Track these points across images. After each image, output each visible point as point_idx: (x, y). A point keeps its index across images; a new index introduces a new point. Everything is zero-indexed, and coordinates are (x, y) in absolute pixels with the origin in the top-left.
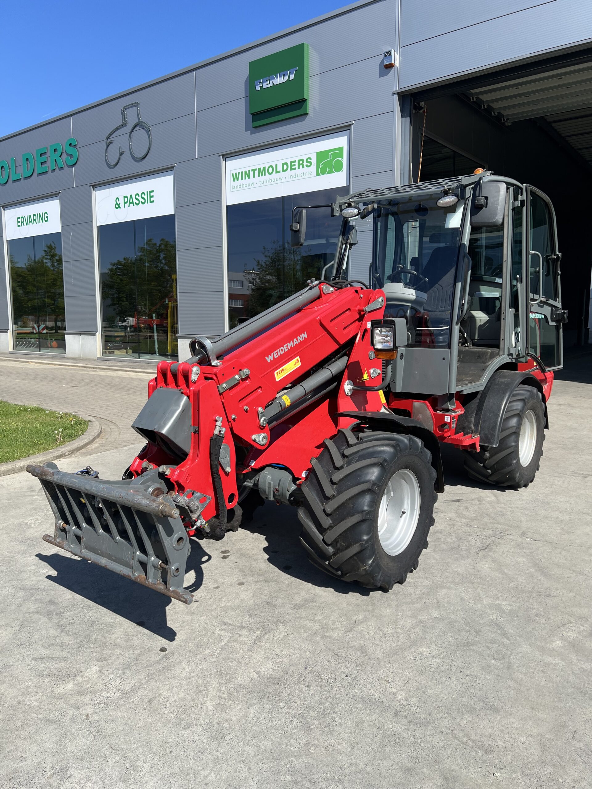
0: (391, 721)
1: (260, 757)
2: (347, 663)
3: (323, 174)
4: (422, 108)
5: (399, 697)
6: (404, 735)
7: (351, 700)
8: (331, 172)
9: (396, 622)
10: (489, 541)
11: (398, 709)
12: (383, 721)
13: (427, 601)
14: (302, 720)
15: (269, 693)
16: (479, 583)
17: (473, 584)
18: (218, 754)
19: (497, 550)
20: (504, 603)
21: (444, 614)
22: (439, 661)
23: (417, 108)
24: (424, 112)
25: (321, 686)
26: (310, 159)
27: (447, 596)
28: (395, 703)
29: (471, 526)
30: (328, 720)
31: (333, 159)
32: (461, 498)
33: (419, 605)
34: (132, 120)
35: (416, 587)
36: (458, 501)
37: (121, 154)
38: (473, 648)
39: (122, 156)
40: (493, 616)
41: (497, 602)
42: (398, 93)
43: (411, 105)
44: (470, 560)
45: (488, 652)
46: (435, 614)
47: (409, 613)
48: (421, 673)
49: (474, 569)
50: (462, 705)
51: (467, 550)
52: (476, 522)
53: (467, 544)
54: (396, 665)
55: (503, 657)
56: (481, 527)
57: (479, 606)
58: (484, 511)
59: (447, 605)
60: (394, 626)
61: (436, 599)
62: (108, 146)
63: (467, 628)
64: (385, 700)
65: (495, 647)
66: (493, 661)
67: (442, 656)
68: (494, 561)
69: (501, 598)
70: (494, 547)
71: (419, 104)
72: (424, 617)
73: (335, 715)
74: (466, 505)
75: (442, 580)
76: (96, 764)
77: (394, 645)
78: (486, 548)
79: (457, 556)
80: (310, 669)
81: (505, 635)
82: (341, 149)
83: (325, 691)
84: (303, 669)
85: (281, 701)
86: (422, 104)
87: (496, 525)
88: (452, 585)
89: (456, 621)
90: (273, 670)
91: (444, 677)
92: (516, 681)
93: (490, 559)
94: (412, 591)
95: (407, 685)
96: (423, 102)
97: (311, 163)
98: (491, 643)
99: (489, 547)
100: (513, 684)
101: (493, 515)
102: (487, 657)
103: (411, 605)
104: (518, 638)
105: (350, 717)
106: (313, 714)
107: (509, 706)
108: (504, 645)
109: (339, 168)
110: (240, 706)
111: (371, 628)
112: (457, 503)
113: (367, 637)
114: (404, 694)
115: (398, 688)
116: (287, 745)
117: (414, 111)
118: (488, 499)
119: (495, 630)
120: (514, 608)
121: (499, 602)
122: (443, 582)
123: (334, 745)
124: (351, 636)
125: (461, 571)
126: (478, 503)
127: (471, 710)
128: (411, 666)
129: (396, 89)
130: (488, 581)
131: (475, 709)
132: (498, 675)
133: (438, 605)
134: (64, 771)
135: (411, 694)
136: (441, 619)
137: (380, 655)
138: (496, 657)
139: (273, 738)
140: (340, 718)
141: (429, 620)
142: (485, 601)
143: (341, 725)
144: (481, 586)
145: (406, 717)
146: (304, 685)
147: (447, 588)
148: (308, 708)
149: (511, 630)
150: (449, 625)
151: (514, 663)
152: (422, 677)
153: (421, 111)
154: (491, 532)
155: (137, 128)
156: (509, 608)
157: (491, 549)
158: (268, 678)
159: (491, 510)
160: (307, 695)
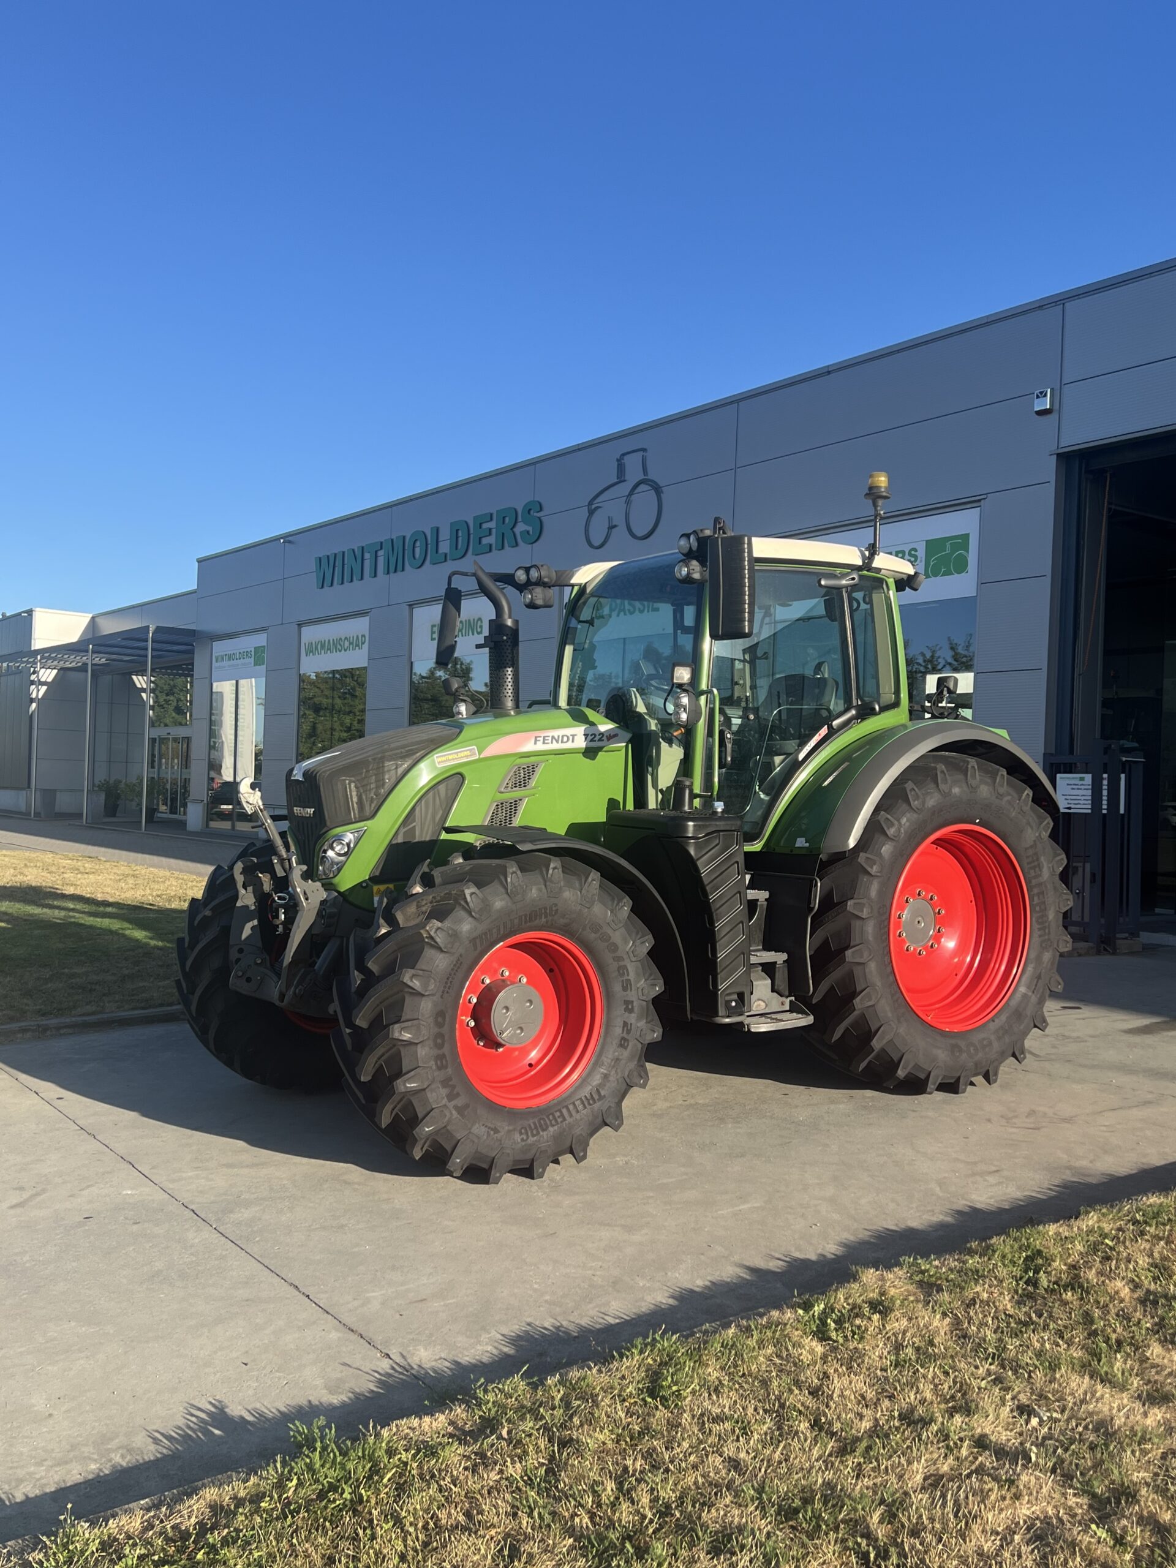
3: (935, 576)
8: (948, 573)
26: (916, 550)
31: (953, 551)
34: (634, 474)
37: (612, 527)
39: (614, 530)
42: (1058, 455)
43: (1080, 473)
62: (591, 513)
82: (966, 537)
97: (916, 557)
109: (961, 566)
129: (1054, 448)
155: (643, 487)
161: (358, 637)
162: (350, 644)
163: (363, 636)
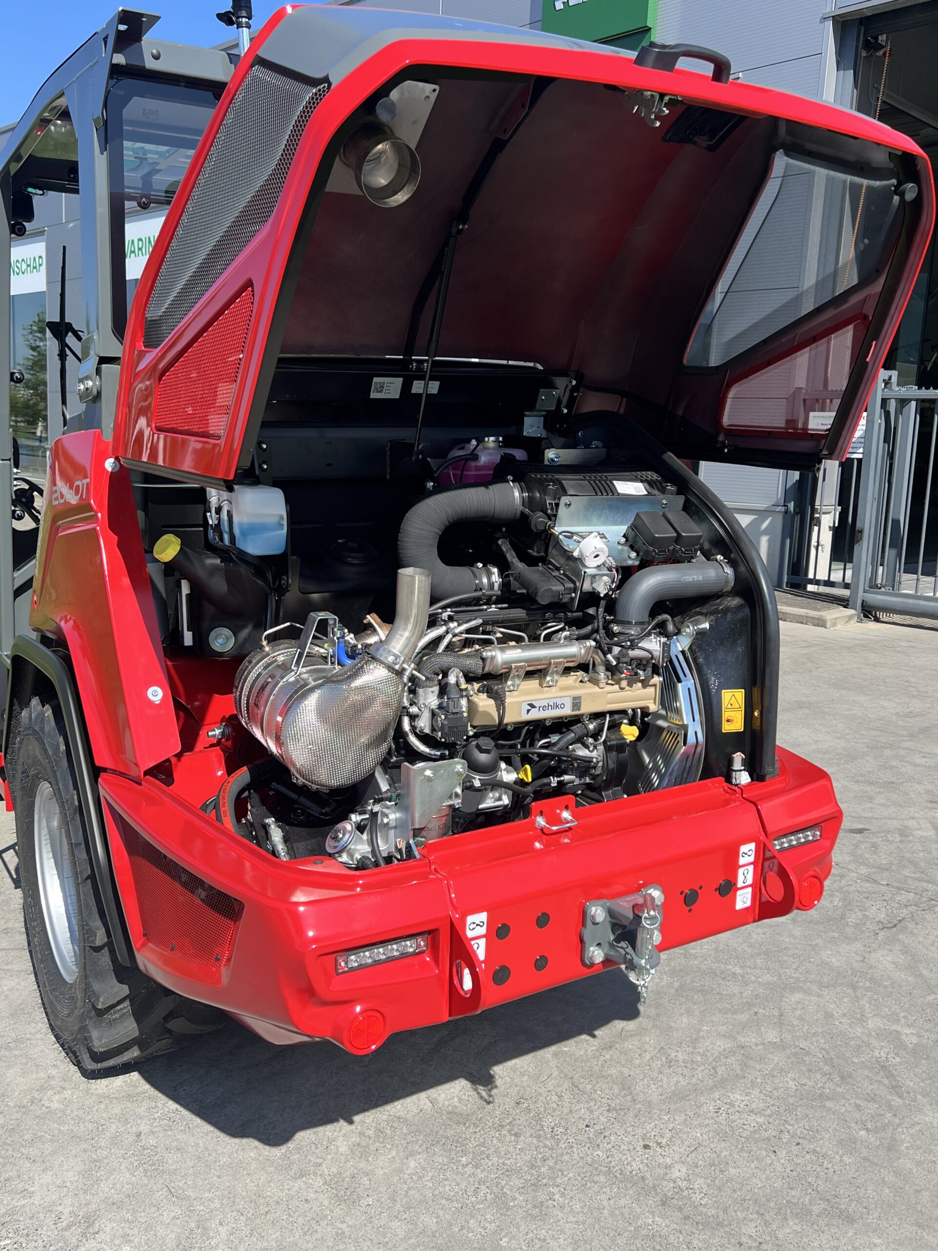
0: (653, 1213)
1: (413, 1241)
2: (592, 1104)
4: (882, 47)
5: (676, 1174)
6: (672, 1239)
7: (587, 1167)
9: (694, 1042)
10: (904, 912)
11: (669, 1194)
12: (639, 1211)
13: (762, 1011)
14: (495, 1189)
15: (447, 1138)
16: (867, 989)
17: (855, 989)
18: (344, 1226)
19: (916, 931)
20: (907, 1031)
21: (788, 1037)
22: (760, 1120)
23: (871, 46)
24: (885, 53)
25: (539, 1137)
27: (800, 1006)
28: (665, 1183)
29: (875, 881)
30: (542, 1196)
32: (866, 827)
33: (744, 1017)
35: (746, 984)
36: (860, 831)
38: (828, 1104)
40: (882, 1051)
41: (894, 1027)
42: (834, 18)
43: (858, 41)
44: (858, 945)
45: (857, 1115)
46: (772, 1036)
47: (723, 1029)
48: (723, 1136)
49: (863, 961)
50: (788, 1202)
51: (857, 925)
52: (885, 874)
53: (860, 914)
54: (680, 1118)
55: (884, 1127)
56: (895, 884)
57: (859, 1031)
58: (908, 855)
59: (796, 1023)
60: (691, 1049)
61: (779, 1009)
63: (826, 1068)
64: (648, 1175)
65: (872, 1108)
66: (863, 1133)
67: (769, 1112)
68: (906, 951)
69: (903, 1020)
70: (911, 926)
71: (876, 39)
72: (749, 1038)
73: (555, 1190)
74: (875, 840)
75: (797, 975)
76: (142, 1217)
77: (683, 1082)
78: (895, 926)
79: (836, 935)
80: (526, 1105)
81: (896, 1088)
83: (545, 1146)
84: (513, 1104)
85: (465, 1153)
86: (882, 39)
87: (925, 885)
88: (814, 988)
89: (808, 1053)
90: (460, 1099)
91: (765, 1149)
92: (897, 1173)
93: (897, 947)
94: (736, 989)
95: (693, 1155)
96: (885, 36)
98: (866, 1100)
99: (902, 924)
100: (891, 1178)
101: (922, 864)
102: (853, 1125)
103: (729, 1015)
104: (919, 1097)
105: (581, 1196)
106: (516, 1182)
107: (876, 1215)
108: (890, 1107)
110: (394, 1153)
111: (647, 1046)
112: (858, 836)
113: (637, 1062)
114: (684, 1170)
115: (677, 1158)
116: (462, 1228)
117: (864, 54)
118: (920, 833)
119: (878, 1078)
120: (925, 1042)
121: (899, 1028)
122: (797, 979)
123: (544, 1240)
124: (608, 1057)
125: (837, 964)
126: (898, 839)
127: (803, 1213)
128: (707, 1122)
129: (830, 8)
130: (886, 987)
131: (810, 1212)
132: (866, 1159)
133: (780, 1021)
134: (89, 1221)
135: (697, 1171)
136: (782, 1046)
137: (655, 1098)
138: (869, 1125)
139: (441, 1213)
140: (563, 1195)
141: (757, 1045)
142: (871, 1024)
143: (562, 1208)
144: (869, 994)
145: (680, 1209)
146: (509, 1131)
147: (805, 992)
148: (509, 1172)
149: (910, 1082)
150: (793, 1059)
151: (903, 1141)
152: (723, 1144)
153: (881, 52)
154: (911, 896)
156: (915, 1040)
157: (906, 928)
158: (449, 1113)
159: (921, 854)
160: (511, 1150)
161: (34, 258)
162: (28, 266)
163: (40, 257)
